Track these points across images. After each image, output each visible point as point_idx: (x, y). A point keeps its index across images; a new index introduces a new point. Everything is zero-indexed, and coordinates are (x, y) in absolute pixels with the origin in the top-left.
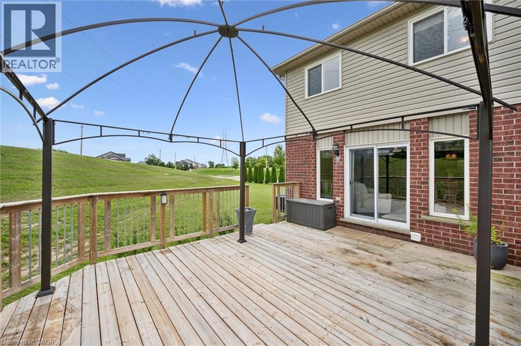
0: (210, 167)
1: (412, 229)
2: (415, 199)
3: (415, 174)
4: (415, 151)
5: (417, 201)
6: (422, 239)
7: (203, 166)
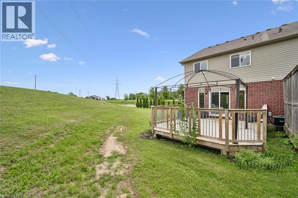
0: (107, 100)
7: (104, 99)
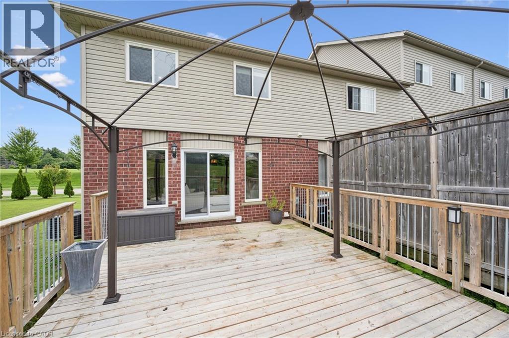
1: (236, 214)
2: (238, 193)
3: (238, 175)
4: (238, 158)
5: (239, 194)
6: (242, 219)
